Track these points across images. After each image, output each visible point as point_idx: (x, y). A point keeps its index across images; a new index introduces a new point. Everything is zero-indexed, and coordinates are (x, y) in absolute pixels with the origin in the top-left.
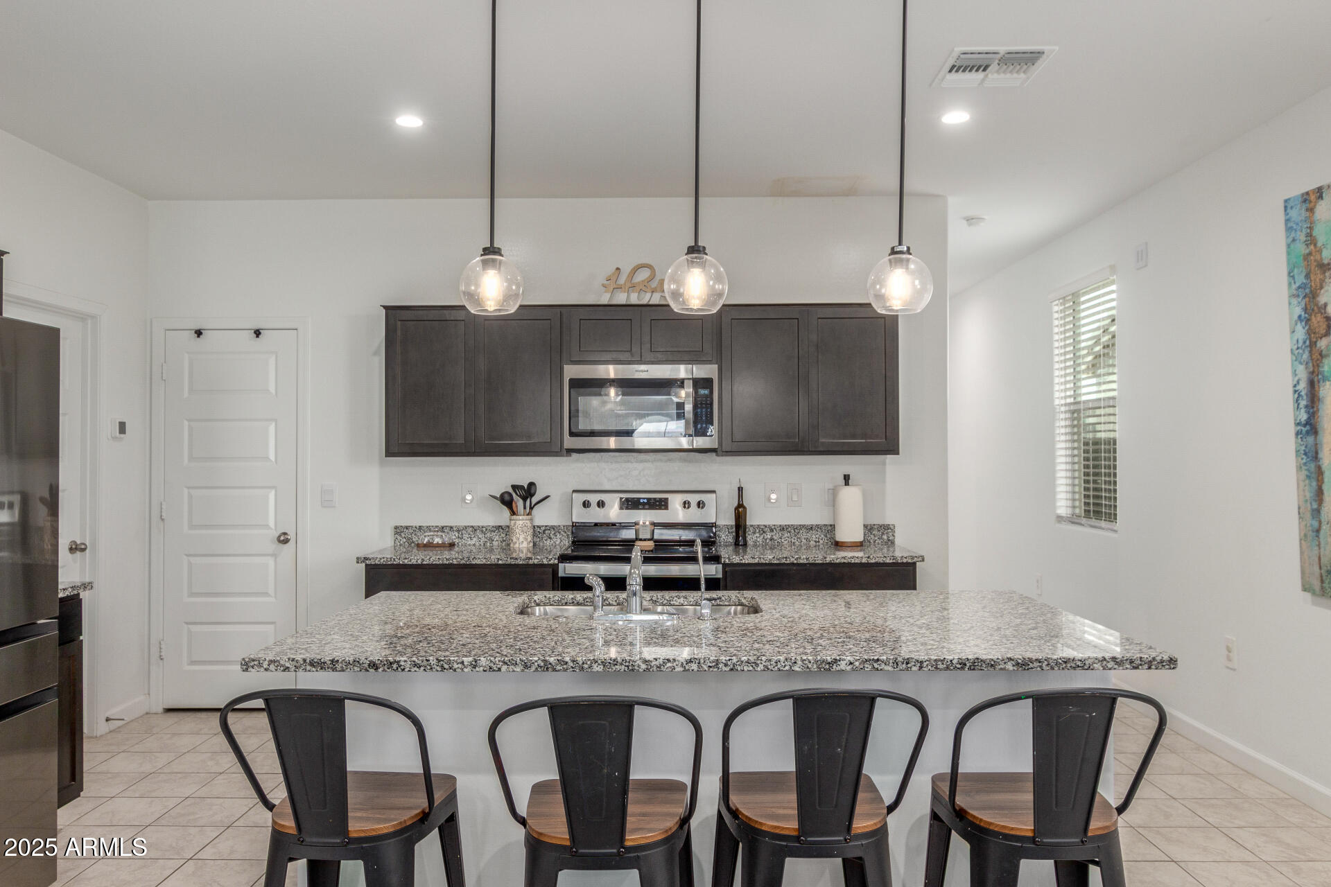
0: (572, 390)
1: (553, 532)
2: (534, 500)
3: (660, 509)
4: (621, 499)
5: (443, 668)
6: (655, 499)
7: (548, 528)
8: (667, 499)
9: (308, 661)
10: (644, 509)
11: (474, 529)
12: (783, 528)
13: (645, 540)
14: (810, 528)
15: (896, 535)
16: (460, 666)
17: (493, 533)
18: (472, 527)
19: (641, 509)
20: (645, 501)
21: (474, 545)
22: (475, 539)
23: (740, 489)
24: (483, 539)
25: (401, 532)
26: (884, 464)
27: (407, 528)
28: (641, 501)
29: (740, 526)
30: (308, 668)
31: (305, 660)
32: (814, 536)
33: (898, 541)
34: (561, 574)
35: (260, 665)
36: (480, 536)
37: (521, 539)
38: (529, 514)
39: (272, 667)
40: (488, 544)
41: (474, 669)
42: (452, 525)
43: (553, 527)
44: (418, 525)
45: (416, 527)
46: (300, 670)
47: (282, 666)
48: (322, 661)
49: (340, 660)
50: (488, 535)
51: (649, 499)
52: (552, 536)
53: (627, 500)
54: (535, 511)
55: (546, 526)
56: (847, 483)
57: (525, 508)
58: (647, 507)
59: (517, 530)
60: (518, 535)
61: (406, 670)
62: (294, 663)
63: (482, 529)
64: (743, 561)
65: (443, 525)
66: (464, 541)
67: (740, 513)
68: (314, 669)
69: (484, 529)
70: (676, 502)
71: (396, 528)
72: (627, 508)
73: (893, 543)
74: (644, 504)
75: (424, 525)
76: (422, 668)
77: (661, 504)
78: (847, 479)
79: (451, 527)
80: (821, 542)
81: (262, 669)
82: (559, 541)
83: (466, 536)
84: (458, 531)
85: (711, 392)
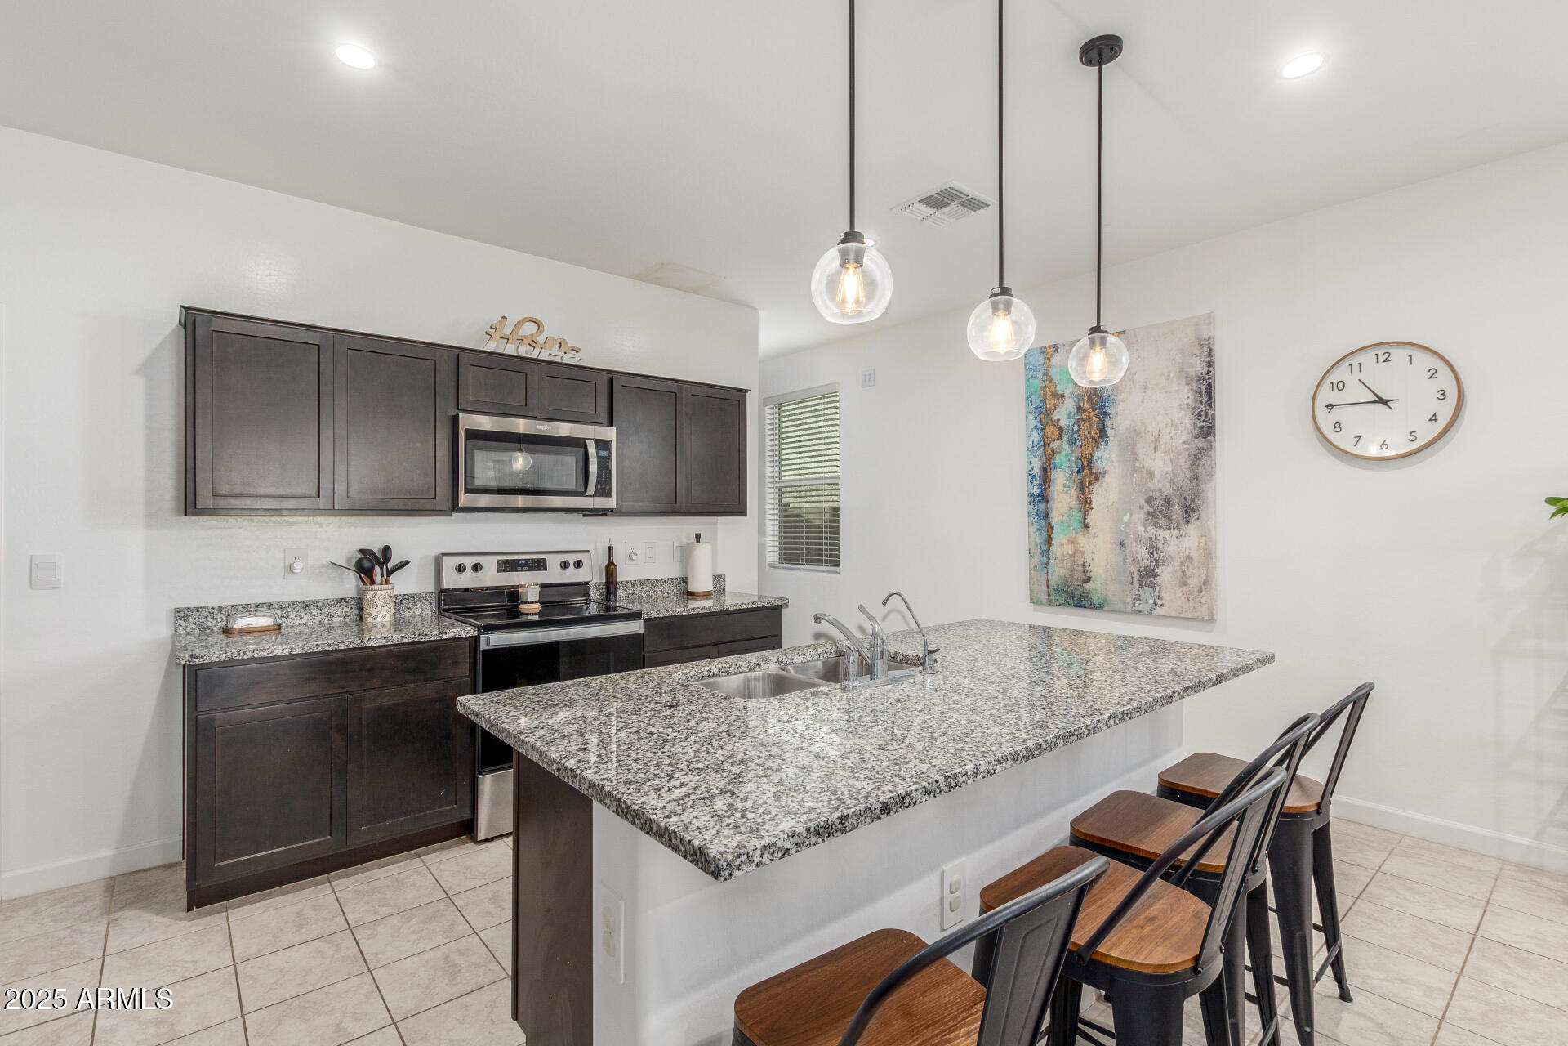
0: (468, 441)
1: (412, 602)
2: (390, 565)
3: (539, 570)
4: (498, 561)
5: (951, 787)
6: (533, 560)
7: (406, 597)
8: (544, 560)
9: (812, 830)
10: (522, 570)
11: (306, 605)
12: (642, 583)
13: (532, 602)
14: (664, 581)
15: (726, 583)
16: (964, 778)
17: (333, 608)
18: (303, 602)
19: (519, 571)
20: (524, 562)
21: (305, 624)
22: (306, 617)
23: (611, 548)
24: (319, 616)
25: (188, 616)
26: (716, 524)
27: (198, 610)
28: (520, 562)
29: (610, 584)
30: (813, 839)
31: (808, 830)
32: (668, 588)
33: (727, 589)
34: (483, 646)
35: (750, 860)
36: (315, 613)
37: (384, 612)
38: (387, 582)
39: (767, 857)
40: (326, 621)
41: (975, 779)
42: (271, 601)
43: (413, 596)
44: (216, 604)
45: (213, 608)
46: (804, 848)
47: (780, 849)
48: (830, 822)
49: (850, 813)
50: (326, 610)
51: (527, 560)
52: (411, 606)
53: (505, 562)
54: (393, 578)
55: (404, 595)
56: (698, 541)
57: (382, 576)
58: (526, 568)
59: (378, 602)
60: (379, 608)
61: (918, 802)
62: (796, 839)
63: (317, 603)
64: (660, 615)
65: (258, 602)
66: (290, 620)
67: (610, 570)
68: (820, 840)
69: (320, 604)
70: (553, 562)
71: (178, 611)
72: (505, 571)
73: (724, 591)
74: (522, 566)
75: (226, 604)
76: (932, 794)
77: (540, 565)
78: (698, 536)
79: (271, 605)
80: (672, 593)
81: (753, 867)
82: (420, 610)
83: (293, 613)
84: (282, 608)
85: (611, 453)
